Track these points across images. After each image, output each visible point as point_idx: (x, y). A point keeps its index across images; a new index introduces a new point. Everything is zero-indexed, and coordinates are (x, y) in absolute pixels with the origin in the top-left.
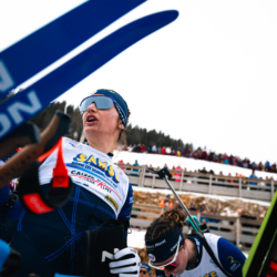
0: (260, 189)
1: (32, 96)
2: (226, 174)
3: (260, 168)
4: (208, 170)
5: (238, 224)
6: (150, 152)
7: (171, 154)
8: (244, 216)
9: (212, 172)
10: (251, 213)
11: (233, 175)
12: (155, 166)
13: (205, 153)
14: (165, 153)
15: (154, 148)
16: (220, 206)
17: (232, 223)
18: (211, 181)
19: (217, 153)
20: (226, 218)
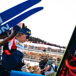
0: (62, 52)
1: (7, 25)
2: (54, 49)
3: (62, 47)
4: (50, 48)
5: (57, 60)
6: (36, 43)
7: (41, 44)
8: (58, 59)
9: (51, 48)
10: (60, 58)
11: (56, 49)
12: (37, 46)
13: (49, 44)
14: (40, 43)
15: (37, 42)
16: (53, 56)
17: (55, 60)
18: (50, 50)
19: (52, 44)
20: (54, 59)
